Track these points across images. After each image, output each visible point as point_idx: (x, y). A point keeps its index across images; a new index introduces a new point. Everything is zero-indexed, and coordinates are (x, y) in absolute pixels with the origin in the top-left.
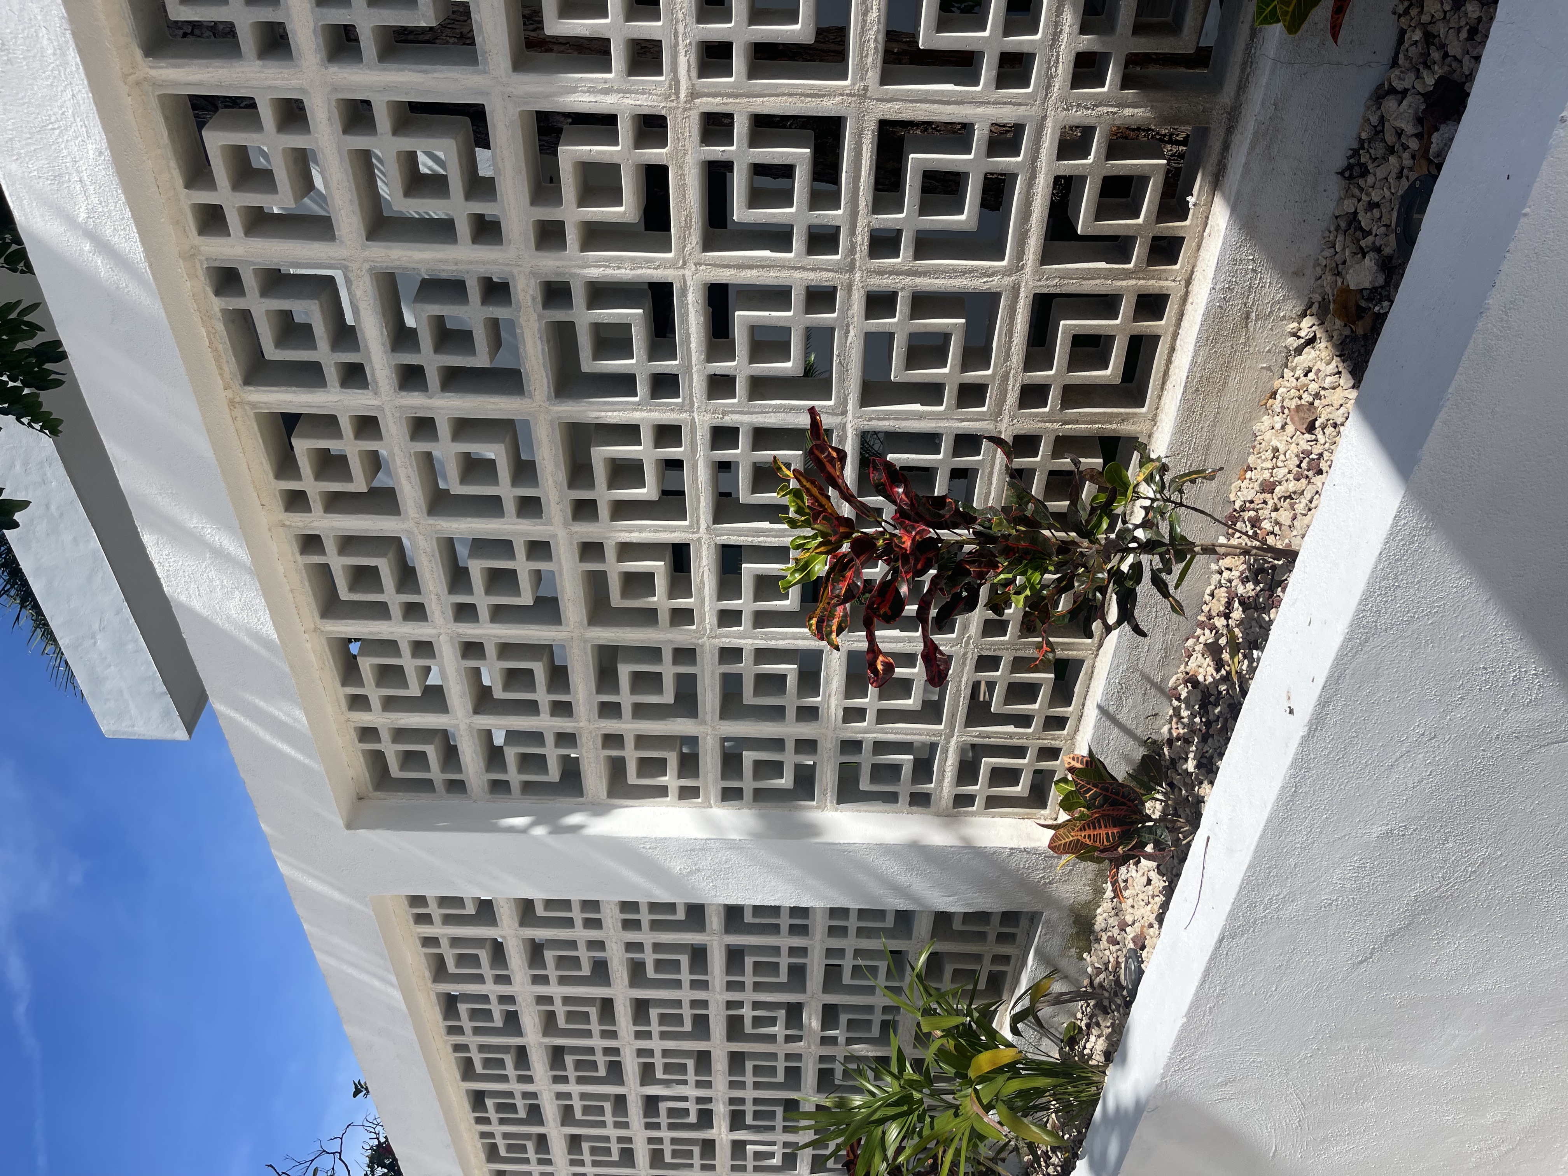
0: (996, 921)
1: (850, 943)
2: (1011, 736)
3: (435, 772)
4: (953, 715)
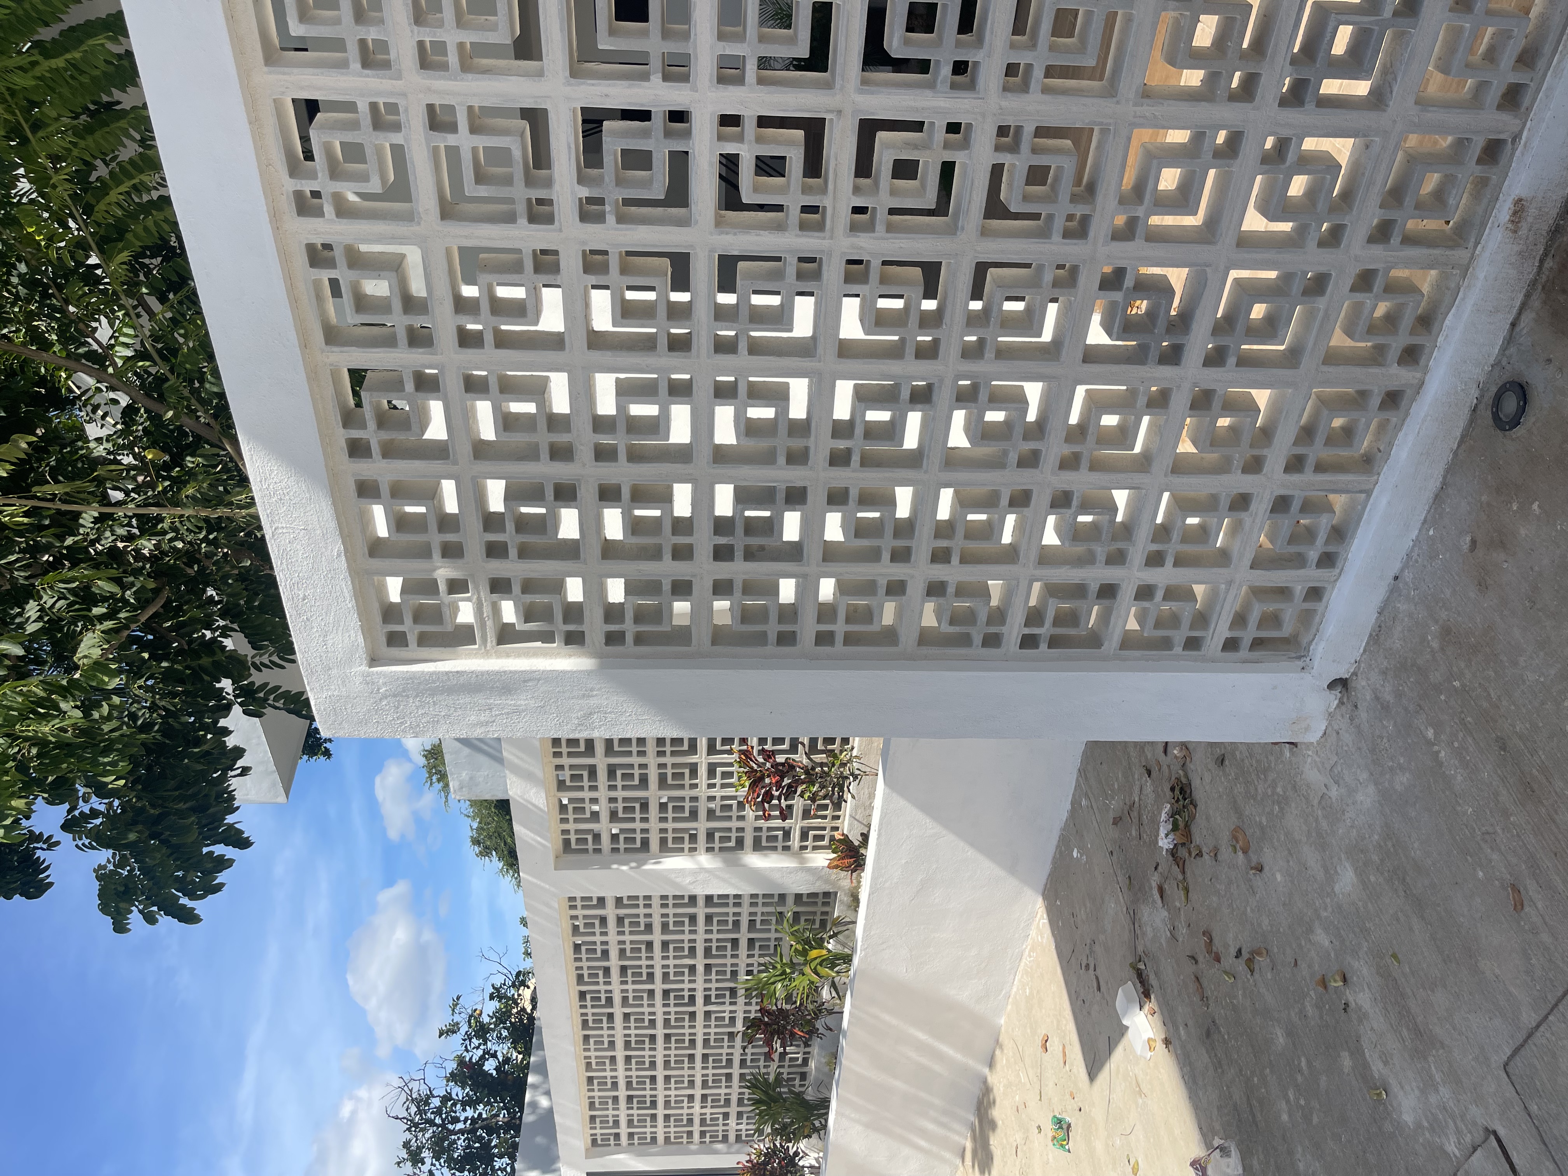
0: (821, 896)
1: (759, 909)
2: (820, 823)
3: (590, 846)
4: (797, 817)
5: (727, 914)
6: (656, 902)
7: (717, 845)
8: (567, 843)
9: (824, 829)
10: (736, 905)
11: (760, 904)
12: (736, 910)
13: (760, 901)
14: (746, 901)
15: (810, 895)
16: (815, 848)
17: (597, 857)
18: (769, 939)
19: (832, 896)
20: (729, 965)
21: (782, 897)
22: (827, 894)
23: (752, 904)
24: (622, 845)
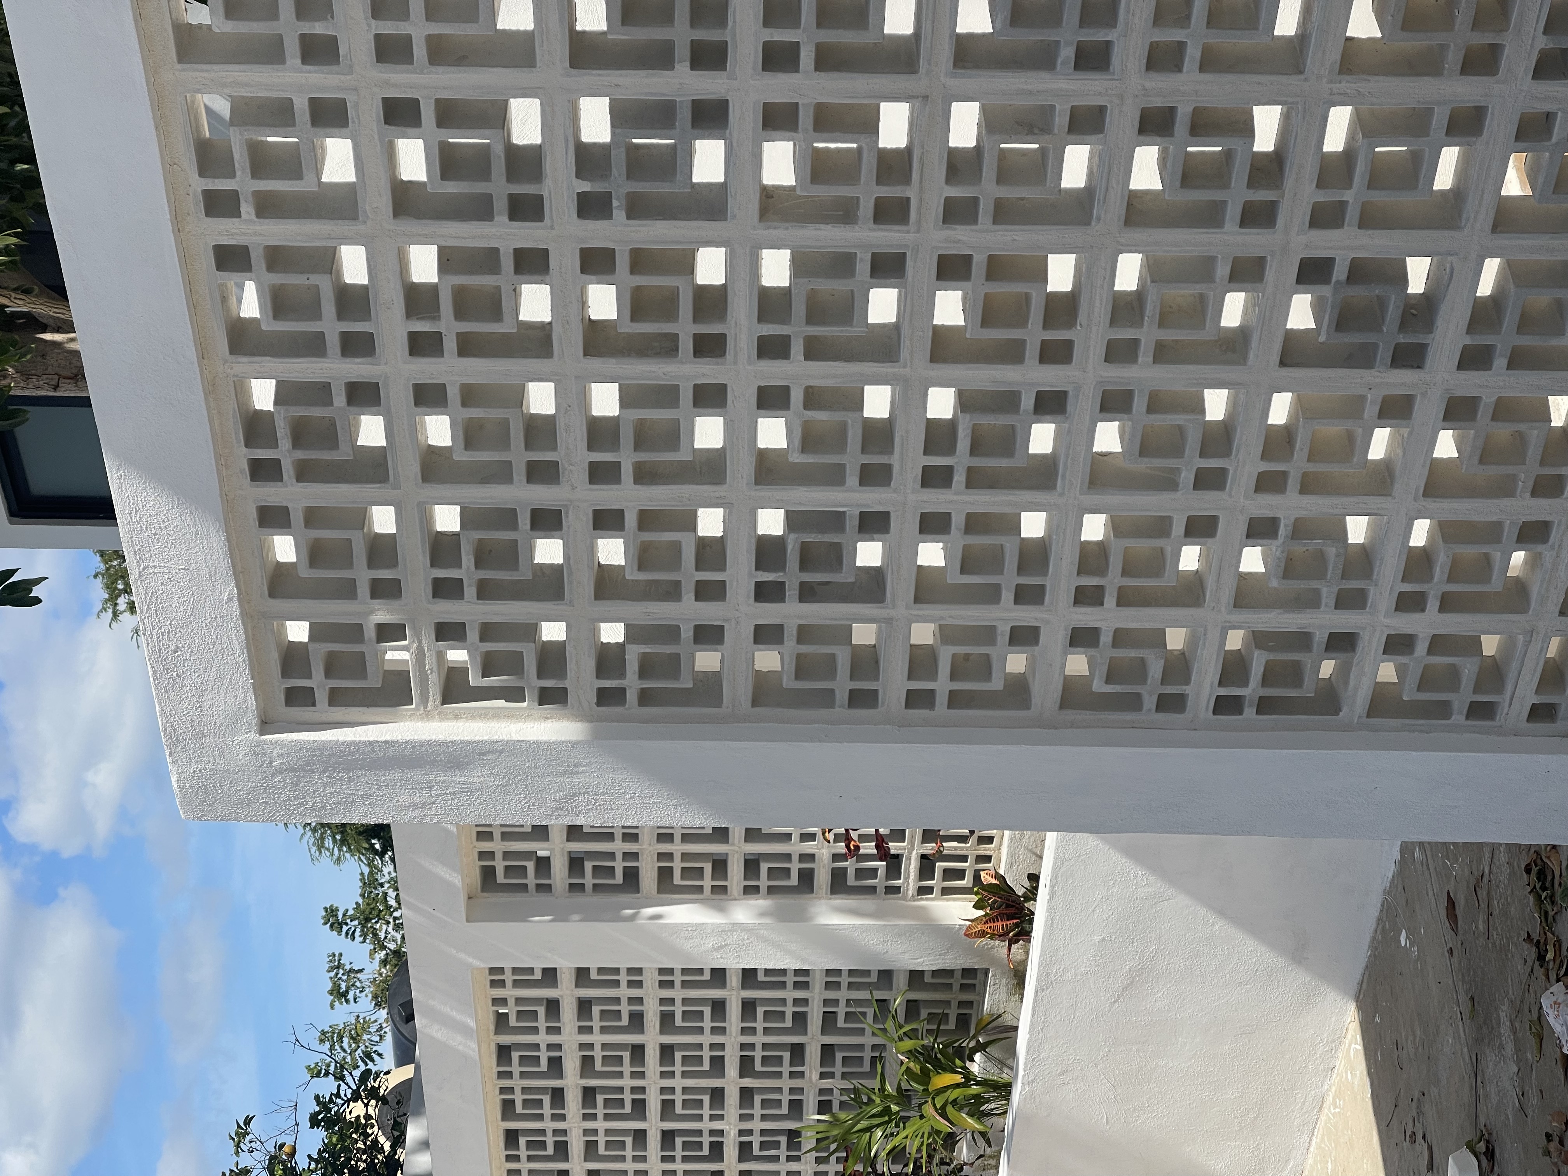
0: (958, 975)
1: (843, 994)
2: (955, 848)
3: (531, 879)
5: (783, 1001)
6: (651, 979)
7: (764, 882)
8: (488, 874)
9: (964, 858)
10: (797, 985)
11: (844, 985)
12: (800, 994)
13: (844, 980)
14: (818, 983)
15: (935, 973)
16: (946, 891)
17: (543, 898)
18: (861, 1047)
19: (980, 976)
20: (786, 1091)
21: (886, 976)
22: (968, 972)
23: (828, 985)
24: (589, 880)
